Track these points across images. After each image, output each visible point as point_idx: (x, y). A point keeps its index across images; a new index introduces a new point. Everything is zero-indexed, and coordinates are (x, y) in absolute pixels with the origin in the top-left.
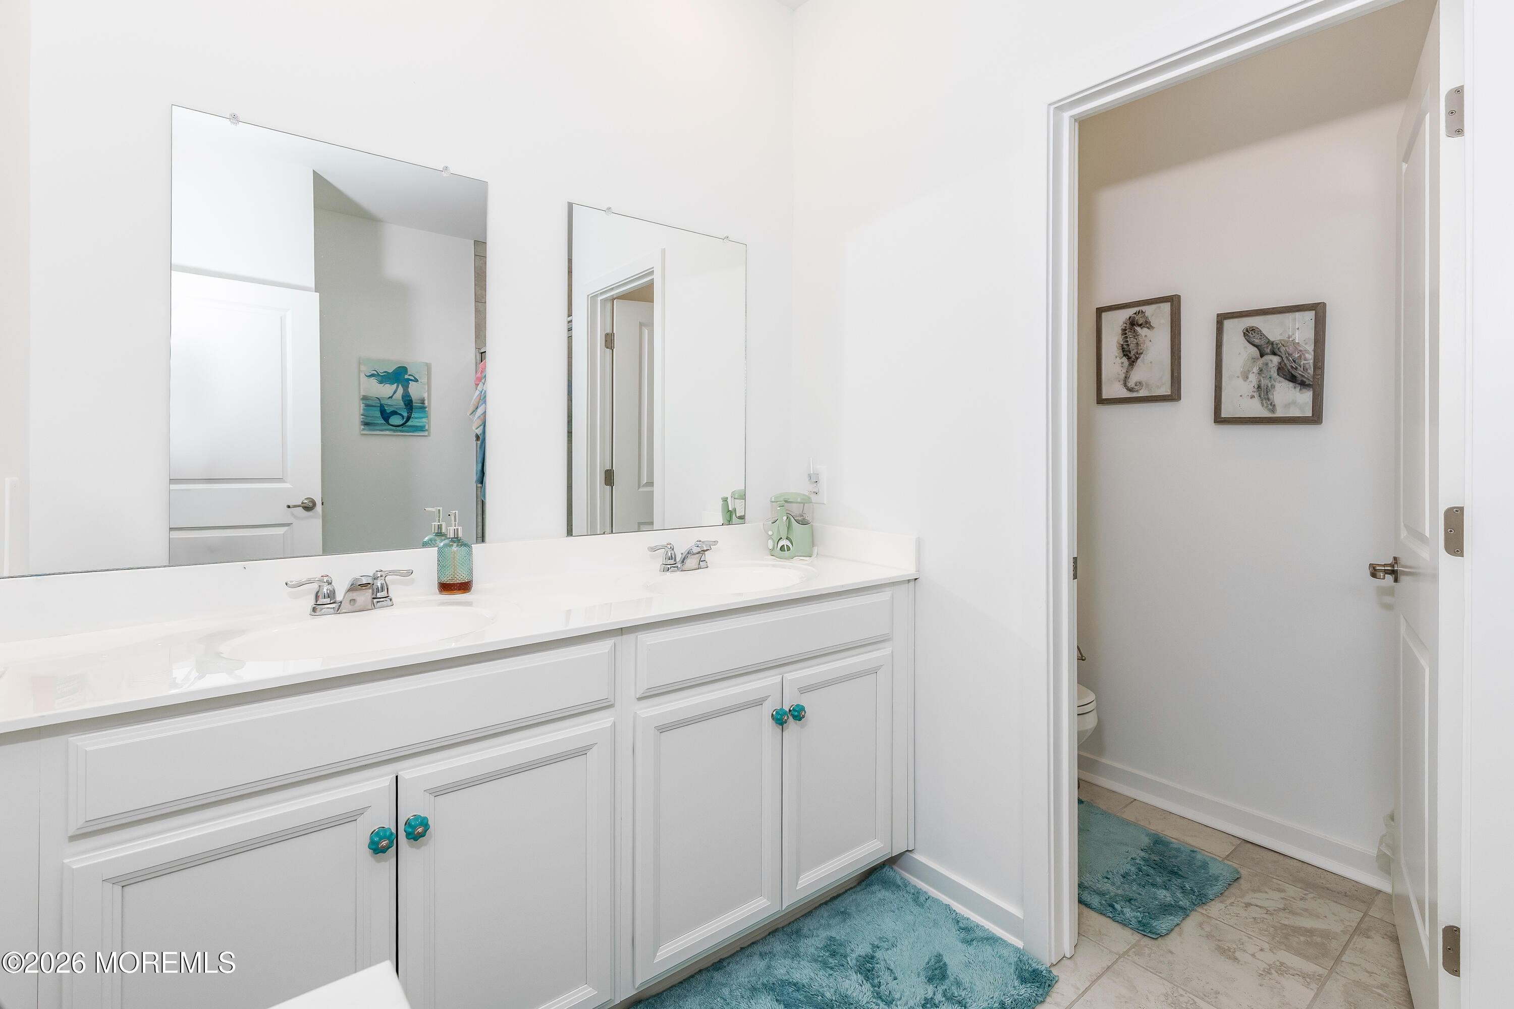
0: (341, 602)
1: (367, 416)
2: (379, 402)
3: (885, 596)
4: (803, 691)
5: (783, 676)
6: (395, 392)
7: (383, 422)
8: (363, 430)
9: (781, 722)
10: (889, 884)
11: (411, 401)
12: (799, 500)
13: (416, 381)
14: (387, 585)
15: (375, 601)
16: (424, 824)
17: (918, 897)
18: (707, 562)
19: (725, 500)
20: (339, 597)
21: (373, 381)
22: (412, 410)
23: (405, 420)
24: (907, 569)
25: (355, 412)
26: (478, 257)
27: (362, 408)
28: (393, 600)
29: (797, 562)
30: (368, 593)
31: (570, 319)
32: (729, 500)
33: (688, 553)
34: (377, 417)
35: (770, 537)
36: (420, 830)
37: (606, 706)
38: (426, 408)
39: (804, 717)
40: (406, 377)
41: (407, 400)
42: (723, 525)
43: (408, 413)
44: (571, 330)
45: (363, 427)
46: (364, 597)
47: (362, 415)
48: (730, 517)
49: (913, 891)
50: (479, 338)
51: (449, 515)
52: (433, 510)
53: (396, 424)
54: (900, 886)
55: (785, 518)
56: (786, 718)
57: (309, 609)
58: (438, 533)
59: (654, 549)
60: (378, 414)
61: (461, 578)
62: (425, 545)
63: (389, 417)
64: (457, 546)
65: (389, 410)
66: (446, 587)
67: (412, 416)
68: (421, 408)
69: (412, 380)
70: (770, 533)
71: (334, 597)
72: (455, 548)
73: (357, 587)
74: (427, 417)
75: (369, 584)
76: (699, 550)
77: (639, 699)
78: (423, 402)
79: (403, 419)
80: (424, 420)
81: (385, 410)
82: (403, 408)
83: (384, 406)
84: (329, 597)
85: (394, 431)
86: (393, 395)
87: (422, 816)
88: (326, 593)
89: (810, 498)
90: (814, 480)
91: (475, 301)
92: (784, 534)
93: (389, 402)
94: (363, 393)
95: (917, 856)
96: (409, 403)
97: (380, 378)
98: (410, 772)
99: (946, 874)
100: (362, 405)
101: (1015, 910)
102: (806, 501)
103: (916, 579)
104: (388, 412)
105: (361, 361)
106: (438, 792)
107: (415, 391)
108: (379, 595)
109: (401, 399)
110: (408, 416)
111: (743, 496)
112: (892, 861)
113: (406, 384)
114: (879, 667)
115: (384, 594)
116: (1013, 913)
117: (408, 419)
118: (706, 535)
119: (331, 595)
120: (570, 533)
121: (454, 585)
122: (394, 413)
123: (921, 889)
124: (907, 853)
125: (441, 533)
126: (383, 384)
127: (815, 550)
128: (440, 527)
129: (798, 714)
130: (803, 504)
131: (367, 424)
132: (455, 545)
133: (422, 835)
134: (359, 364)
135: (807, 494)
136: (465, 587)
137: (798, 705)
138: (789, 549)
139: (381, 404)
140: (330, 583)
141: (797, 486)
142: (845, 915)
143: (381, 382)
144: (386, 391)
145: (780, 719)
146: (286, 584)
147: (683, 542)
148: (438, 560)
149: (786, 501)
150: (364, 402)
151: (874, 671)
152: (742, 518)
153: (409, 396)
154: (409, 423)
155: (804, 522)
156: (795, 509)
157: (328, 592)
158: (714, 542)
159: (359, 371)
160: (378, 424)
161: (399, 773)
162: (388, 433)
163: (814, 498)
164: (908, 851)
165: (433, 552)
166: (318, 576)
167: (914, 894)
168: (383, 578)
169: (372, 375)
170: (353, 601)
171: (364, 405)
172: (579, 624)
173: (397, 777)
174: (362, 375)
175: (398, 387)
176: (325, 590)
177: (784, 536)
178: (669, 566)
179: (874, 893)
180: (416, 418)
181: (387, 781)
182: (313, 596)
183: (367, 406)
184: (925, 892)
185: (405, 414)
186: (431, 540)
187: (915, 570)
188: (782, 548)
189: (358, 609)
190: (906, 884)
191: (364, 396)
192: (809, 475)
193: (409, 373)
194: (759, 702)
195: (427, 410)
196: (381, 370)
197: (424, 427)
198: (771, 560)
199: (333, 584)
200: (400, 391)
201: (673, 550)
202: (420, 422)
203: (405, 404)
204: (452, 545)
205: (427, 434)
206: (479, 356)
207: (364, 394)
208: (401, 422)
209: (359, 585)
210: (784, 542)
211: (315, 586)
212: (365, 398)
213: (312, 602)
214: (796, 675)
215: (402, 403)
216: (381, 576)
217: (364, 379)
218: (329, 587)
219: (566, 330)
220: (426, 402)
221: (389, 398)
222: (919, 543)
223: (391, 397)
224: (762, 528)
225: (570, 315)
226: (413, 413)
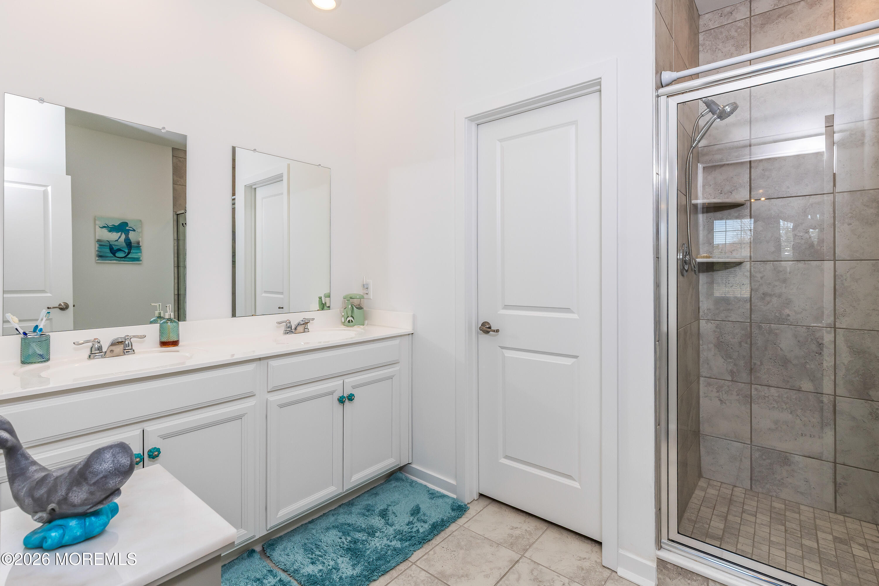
0: (106, 352)
1: (100, 252)
2: (108, 243)
3: (397, 342)
4: (354, 387)
5: (343, 380)
6: (120, 237)
7: (111, 255)
8: (98, 260)
9: (342, 402)
10: (398, 479)
11: (131, 243)
12: (358, 297)
13: (134, 230)
14: (131, 343)
15: (125, 351)
16: (158, 450)
17: (412, 483)
18: (308, 329)
19: (320, 298)
20: (104, 350)
21: (105, 231)
22: (131, 248)
23: (126, 254)
24: (408, 329)
25: (92, 249)
26: (175, 158)
27: (97, 247)
28: (135, 351)
29: (356, 328)
30: (121, 347)
31: (233, 197)
32: (323, 298)
33: (298, 324)
34: (107, 252)
35: (343, 316)
36: (156, 453)
37: (251, 395)
38: (140, 247)
39: (354, 399)
40: (127, 228)
41: (128, 242)
42: (318, 310)
43: (128, 250)
44: (235, 204)
45: (97, 258)
46: (119, 349)
47: (97, 251)
48: (323, 306)
49: (410, 481)
50: (176, 206)
51: (166, 307)
52: (156, 304)
53: (120, 256)
54: (404, 480)
55: (350, 306)
56: (344, 400)
57: (87, 356)
58: (159, 317)
59: (279, 323)
60: (108, 250)
61: (173, 339)
62: (151, 323)
63: (116, 253)
64: (171, 322)
65: (115, 248)
66: (164, 344)
67: (131, 252)
68: (137, 247)
69: (131, 230)
70: (343, 314)
71: (102, 350)
72: (169, 324)
73: (115, 343)
74: (141, 252)
75: (123, 341)
76: (303, 322)
77: (269, 392)
78: (138, 243)
79: (125, 253)
80: (139, 254)
81: (113, 248)
82: (125, 247)
83: (112, 246)
84: (98, 350)
85: (119, 261)
86: (118, 239)
87: (157, 448)
88: (97, 348)
89: (363, 296)
90: (366, 287)
91: (173, 184)
92: (350, 314)
93: (116, 243)
94: (97, 238)
95: (413, 466)
96: (129, 244)
97: (109, 229)
98: (150, 427)
99: (425, 471)
100: (97, 245)
101: (453, 482)
102: (362, 297)
103: (412, 334)
104: (115, 249)
105: (96, 218)
106: (165, 437)
107: (132, 236)
108: (127, 348)
109: (124, 241)
110: (128, 252)
111: (329, 296)
112: (401, 469)
113: (127, 232)
114: (393, 376)
115: (130, 347)
116: (453, 483)
117: (129, 253)
118: (308, 316)
119: (100, 349)
120: (234, 315)
121: (169, 342)
122: (119, 250)
123: (414, 480)
124: (408, 464)
125: (160, 316)
126: (111, 233)
127: (366, 322)
128: (160, 313)
129: (351, 398)
130: (360, 299)
131: (101, 256)
132: (169, 322)
133: (157, 456)
134: (95, 220)
135: (362, 294)
136: (175, 343)
137: (351, 394)
138: (352, 322)
139: (110, 244)
140: (99, 343)
141: (356, 290)
142: (376, 494)
143: (110, 231)
144: (113, 236)
145: (341, 401)
146: (74, 343)
147: (295, 319)
148: (160, 330)
149: (351, 298)
150: (98, 243)
151: (391, 378)
152: (329, 307)
153: (129, 240)
154: (129, 256)
155: (360, 308)
156: (356, 302)
157: (98, 347)
158: (313, 319)
159: (95, 224)
160: (108, 256)
161: (145, 428)
162: (115, 262)
163: (365, 296)
164: (409, 464)
165: (157, 326)
166: (92, 339)
167: (410, 483)
168: (129, 339)
169: (104, 227)
170: (112, 351)
171: (98, 245)
172: (240, 356)
173: (143, 430)
174: (97, 227)
175: (121, 234)
176: (96, 346)
177: (350, 315)
178: (288, 331)
179: (391, 484)
180: (134, 253)
181: (139, 432)
182: (89, 350)
183: (100, 245)
184: (416, 481)
185: (127, 251)
186: (154, 320)
187: (411, 329)
188: (349, 321)
189: (115, 355)
190: (407, 479)
191: (98, 239)
192: (363, 285)
193: (129, 226)
194: (332, 393)
195: (141, 248)
196: (110, 224)
197: (140, 258)
198: (343, 327)
199: (101, 343)
200: (123, 237)
201: (290, 323)
202: (136, 255)
203: (126, 245)
204: (168, 322)
205: (141, 263)
206: (175, 217)
207: (99, 238)
208: (124, 255)
209: (117, 342)
210: (350, 318)
211: (90, 344)
212: (99, 241)
213: (88, 352)
214: (350, 380)
215: (124, 244)
216: (128, 338)
217: (98, 229)
218: (99, 345)
219: (231, 204)
220: (141, 243)
221: (116, 241)
222: (414, 317)
223: (117, 240)
224: (339, 311)
225: (234, 194)
226: (132, 251)
